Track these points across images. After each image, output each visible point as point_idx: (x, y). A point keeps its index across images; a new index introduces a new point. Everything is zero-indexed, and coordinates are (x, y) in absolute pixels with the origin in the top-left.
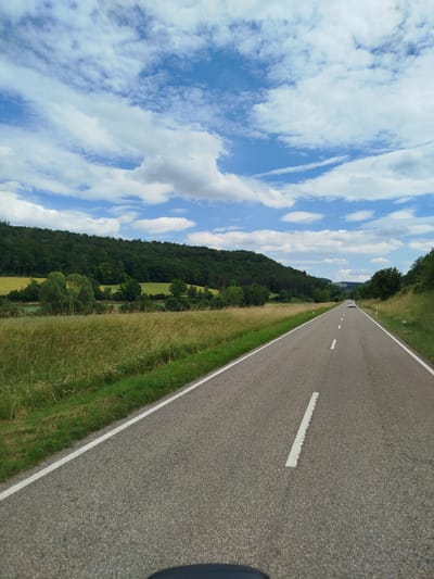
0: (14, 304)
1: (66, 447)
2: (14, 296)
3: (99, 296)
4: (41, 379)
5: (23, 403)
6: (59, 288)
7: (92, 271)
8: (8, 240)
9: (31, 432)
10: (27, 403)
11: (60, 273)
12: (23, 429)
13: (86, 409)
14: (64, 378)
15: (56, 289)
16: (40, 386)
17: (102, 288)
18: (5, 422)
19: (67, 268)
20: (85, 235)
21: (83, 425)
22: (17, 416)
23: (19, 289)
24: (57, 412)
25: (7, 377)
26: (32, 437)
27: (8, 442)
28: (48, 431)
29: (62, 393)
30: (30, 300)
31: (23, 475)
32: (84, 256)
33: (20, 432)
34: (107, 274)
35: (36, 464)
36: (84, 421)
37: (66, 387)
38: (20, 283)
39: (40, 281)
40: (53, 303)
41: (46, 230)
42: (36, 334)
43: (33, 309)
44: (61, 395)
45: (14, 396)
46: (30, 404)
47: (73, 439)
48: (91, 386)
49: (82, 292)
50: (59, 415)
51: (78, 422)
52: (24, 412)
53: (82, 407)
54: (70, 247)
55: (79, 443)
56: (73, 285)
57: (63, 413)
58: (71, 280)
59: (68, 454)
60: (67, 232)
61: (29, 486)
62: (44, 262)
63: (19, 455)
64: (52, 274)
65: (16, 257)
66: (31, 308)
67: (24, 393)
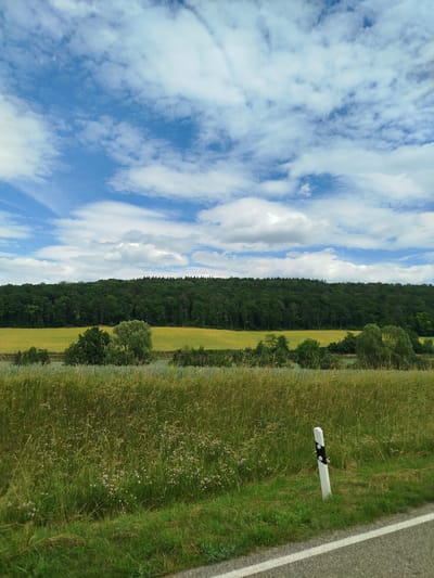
0: (334, 356)
1: (401, 512)
2: (334, 348)
3: (419, 349)
4: (367, 433)
5: (352, 454)
6: (375, 340)
7: (408, 322)
8: (325, 297)
9: (364, 486)
10: (356, 455)
11: (375, 326)
12: (355, 481)
13: (418, 475)
14: (391, 436)
15: (372, 341)
16: (367, 440)
17: (422, 340)
18: (338, 470)
19: (380, 319)
20: (399, 285)
21: (418, 492)
22: (348, 467)
23: (337, 342)
24: (387, 471)
25: (336, 426)
26: (365, 491)
27: (342, 490)
28: (380, 488)
29: (390, 451)
30: (347, 352)
31: (359, 528)
32: (399, 307)
33: (352, 484)
34: (427, 325)
35: (371, 521)
36: (418, 488)
37: (394, 446)
38: (337, 336)
39: (356, 333)
40: (371, 355)
41: (359, 284)
42: (358, 387)
43: (352, 362)
44: (389, 453)
45: (344, 447)
46: (359, 457)
47: (408, 505)
48: (422, 449)
49: (399, 343)
50: (389, 474)
51: (412, 487)
52: (354, 464)
53: (414, 471)
54: (383, 298)
55: (414, 511)
56: (388, 337)
57: (394, 474)
58: (386, 332)
59: (403, 520)
60: (379, 284)
61: (368, 541)
62: (359, 316)
63: (355, 507)
64: (367, 326)
65: (333, 311)
66: (349, 360)
67: (353, 446)
